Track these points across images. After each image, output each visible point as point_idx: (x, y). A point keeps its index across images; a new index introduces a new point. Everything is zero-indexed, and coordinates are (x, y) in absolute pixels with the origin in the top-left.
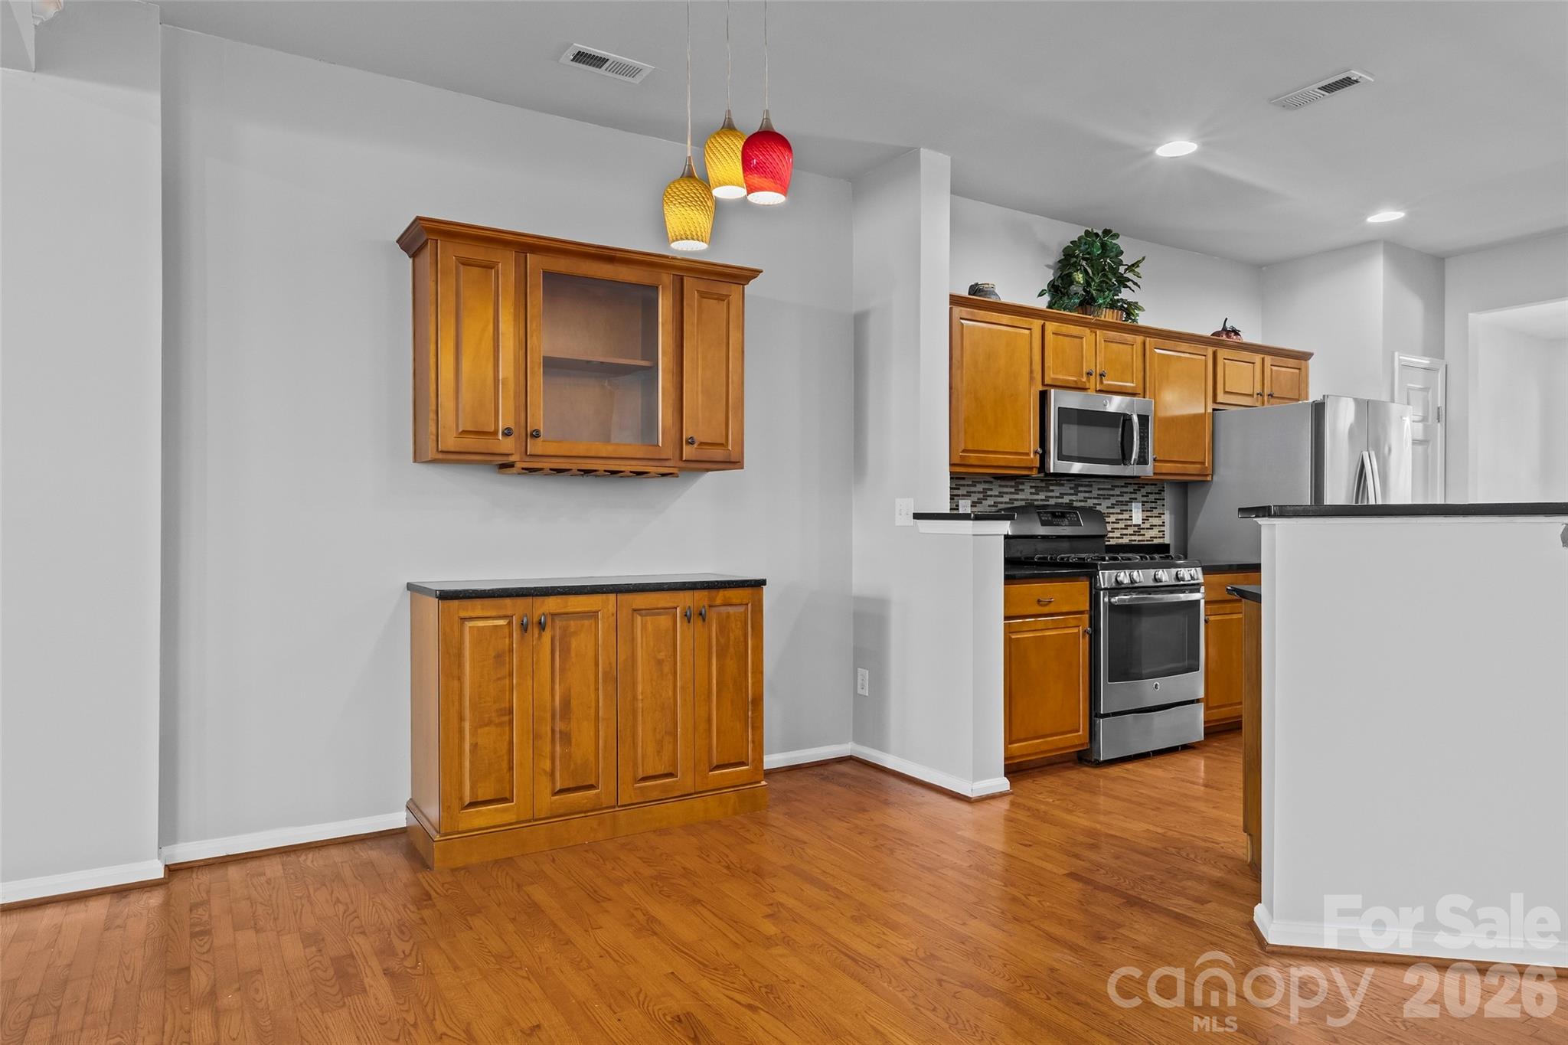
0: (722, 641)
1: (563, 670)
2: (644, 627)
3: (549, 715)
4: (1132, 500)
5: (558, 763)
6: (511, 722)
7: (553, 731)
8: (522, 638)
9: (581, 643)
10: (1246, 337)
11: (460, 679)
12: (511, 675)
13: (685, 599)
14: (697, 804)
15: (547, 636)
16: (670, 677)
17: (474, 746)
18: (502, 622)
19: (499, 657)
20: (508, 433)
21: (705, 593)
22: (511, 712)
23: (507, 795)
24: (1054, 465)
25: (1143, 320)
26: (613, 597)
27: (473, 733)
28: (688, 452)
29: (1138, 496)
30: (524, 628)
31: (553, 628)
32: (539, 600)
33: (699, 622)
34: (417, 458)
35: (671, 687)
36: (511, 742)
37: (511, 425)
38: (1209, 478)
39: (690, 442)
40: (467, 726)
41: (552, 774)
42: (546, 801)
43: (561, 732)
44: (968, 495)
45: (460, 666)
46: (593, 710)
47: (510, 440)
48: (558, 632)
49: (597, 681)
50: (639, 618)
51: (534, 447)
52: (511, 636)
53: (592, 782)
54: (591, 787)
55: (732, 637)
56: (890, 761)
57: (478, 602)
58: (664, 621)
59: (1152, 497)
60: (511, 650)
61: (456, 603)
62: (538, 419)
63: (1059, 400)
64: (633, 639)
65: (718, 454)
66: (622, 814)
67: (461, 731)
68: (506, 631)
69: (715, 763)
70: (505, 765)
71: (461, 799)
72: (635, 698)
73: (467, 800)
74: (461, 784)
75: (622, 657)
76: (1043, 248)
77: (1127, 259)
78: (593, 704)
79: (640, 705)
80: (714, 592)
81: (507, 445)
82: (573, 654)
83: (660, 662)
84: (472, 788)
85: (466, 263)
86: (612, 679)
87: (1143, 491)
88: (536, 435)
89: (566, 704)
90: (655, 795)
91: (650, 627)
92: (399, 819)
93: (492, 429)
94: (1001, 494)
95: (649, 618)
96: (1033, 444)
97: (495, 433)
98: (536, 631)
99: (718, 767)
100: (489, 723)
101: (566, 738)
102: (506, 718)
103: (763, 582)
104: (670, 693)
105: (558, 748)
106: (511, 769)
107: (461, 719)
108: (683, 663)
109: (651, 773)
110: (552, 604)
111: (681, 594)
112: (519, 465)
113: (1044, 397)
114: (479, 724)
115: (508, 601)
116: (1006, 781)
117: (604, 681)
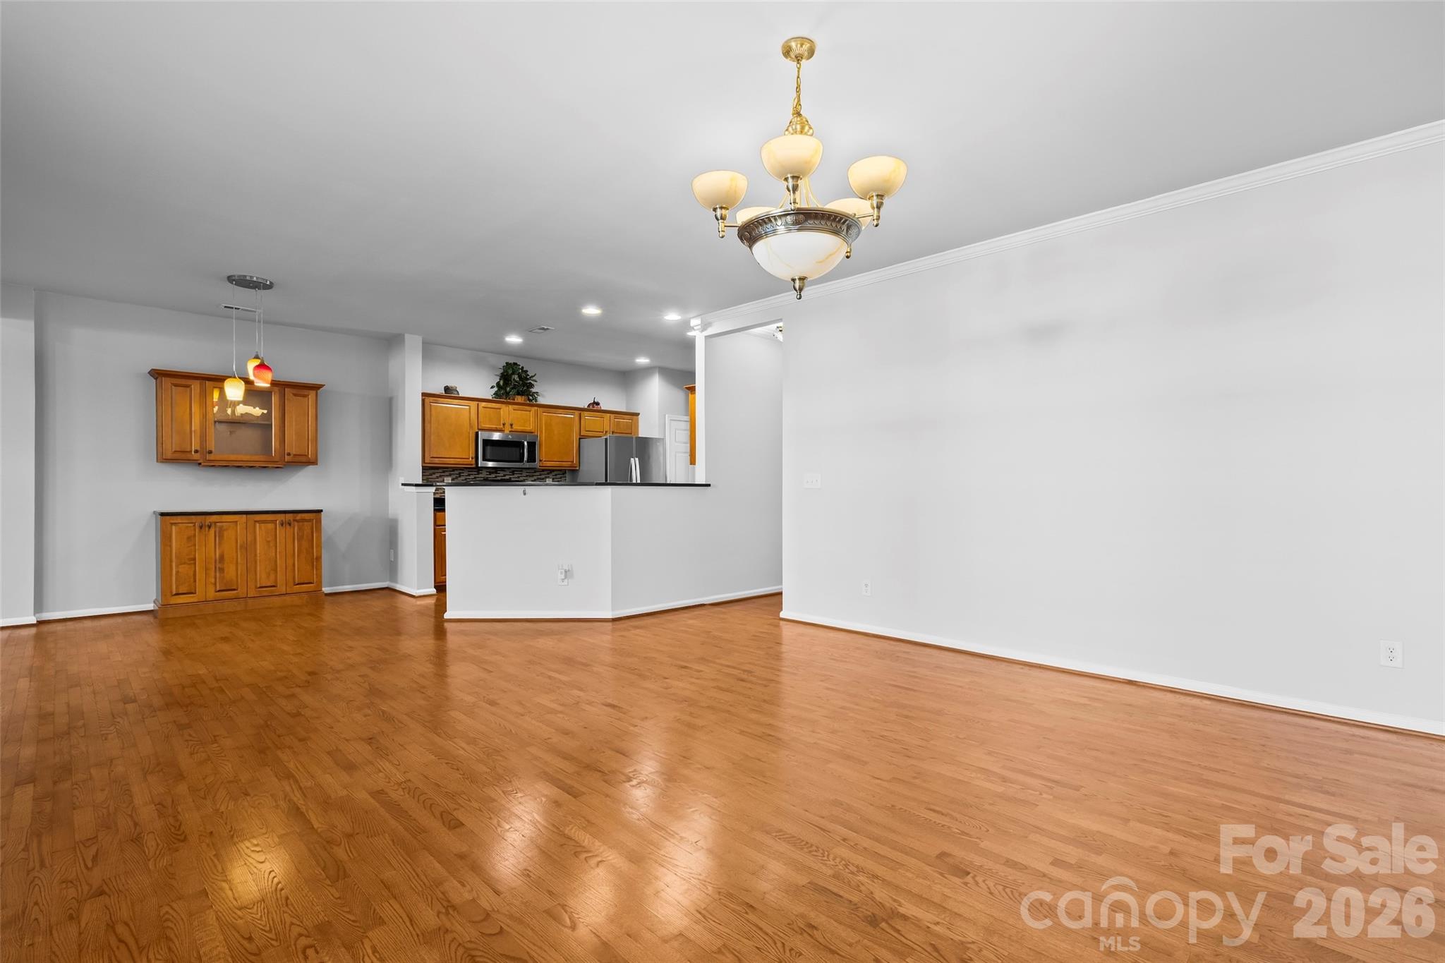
0: (300, 534)
1: (220, 543)
2: (260, 527)
3: (213, 561)
4: (546, 478)
5: (218, 580)
6: (195, 564)
7: (216, 567)
8: (200, 532)
9: (229, 534)
10: (604, 407)
11: (171, 546)
12: (195, 545)
13: (282, 517)
14: (287, 598)
15: (212, 531)
16: (274, 548)
17: (177, 572)
18: (191, 525)
19: (189, 538)
20: (196, 451)
21: (291, 515)
22: (195, 559)
23: (193, 591)
24: (481, 463)
25: (541, 400)
26: (245, 516)
27: (177, 566)
28: (287, 458)
29: (550, 476)
30: (201, 527)
31: (215, 527)
32: (208, 517)
33: (288, 526)
34: (157, 461)
35: (274, 551)
36: (195, 571)
37: (198, 448)
38: (578, 468)
39: (289, 454)
40: (174, 565)
41: (215, 584)
42: (211, 594)
43: (219, 568)
44: (450, 475)
45: (170, 540)
46: (235, 560)
47: (198, 454)
48: (217, 529)
49: (237, 549)
50: (258, 525)
51: (209, 457)
52: (195, 530)
53: (235, 588)
54: (234, 590)
55: (305, 533)
56: (399, 587)
57: (179, 517)
58: (271, 526)
59: (558, 476)
60: (195, 535)
61: (168, 517)
62: (211, 445)
63: (482, 436)
64: (255, 532)
65: (303, 459)
66: (250, 601)
67: (171, 566)
68: (192, 528)
69: (297, 582)
70: (192, 580)
71: (171, 592)
72: (256, 555)
73: (174, 593)
74: (171, 586)
75: (249, 539)
76: (493, 368)
77: (531, 374)
78: (235, 557)
79: (258, 558)
80: (295, 515)
81: (196, 456)
82: (225, 538)
83: (269, 542)
84: (176, 588)
85: (176, 385)
86: (245, 548)
87: (554, 473)
88: (210, 452)
89: (222, 558)
90: (265, 594)
91: (263, 528)
92: (150, 606)
93: (188, 450)
94: (469, 475)
95: (263, 525)
96: (472, 454)
97: (191, 451)
98: (207, 529)
99: (298, 584)
100: (184, 563)
101: (222, 570)
102: (192, 562)
103: (322, 511)
104: (274, 554)
105: (218, 574)
106: (195, 581)
107: (171, 561)
108: (280, 543)
109: (264, 585)
110: (214, 518)
111: (279, 515)
112: (202, 464)
113: (477, 434)
114: (179, 564)
115: (193, 517)
116: (435, 590)
117: (241, 549)
